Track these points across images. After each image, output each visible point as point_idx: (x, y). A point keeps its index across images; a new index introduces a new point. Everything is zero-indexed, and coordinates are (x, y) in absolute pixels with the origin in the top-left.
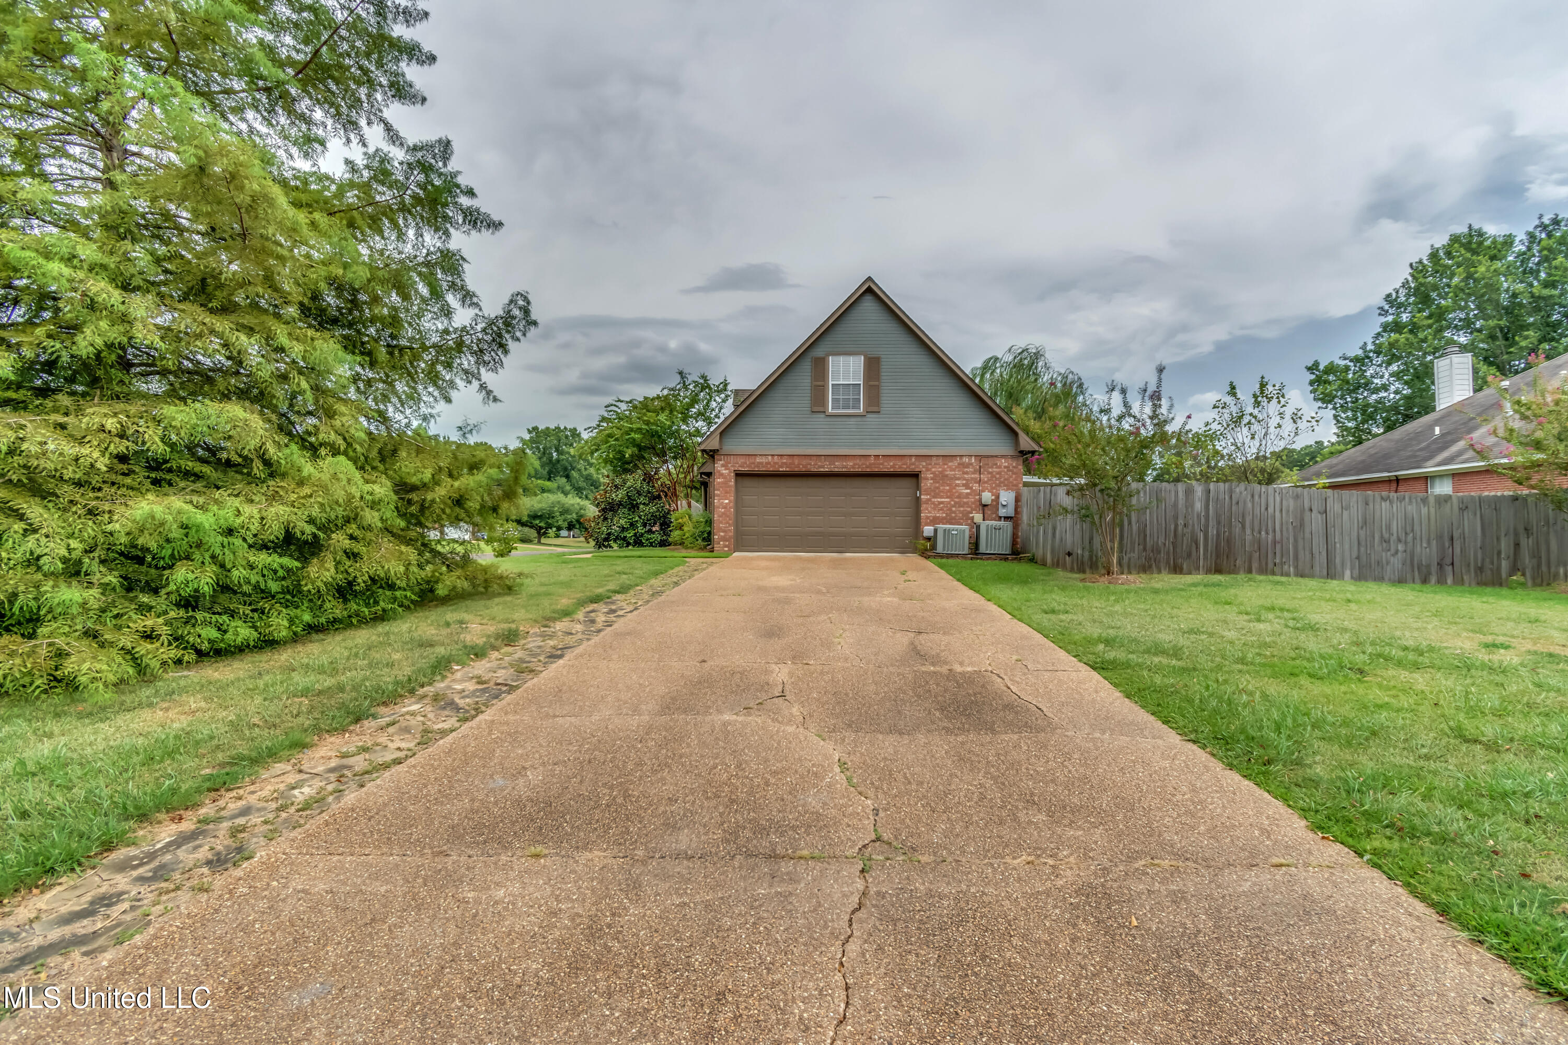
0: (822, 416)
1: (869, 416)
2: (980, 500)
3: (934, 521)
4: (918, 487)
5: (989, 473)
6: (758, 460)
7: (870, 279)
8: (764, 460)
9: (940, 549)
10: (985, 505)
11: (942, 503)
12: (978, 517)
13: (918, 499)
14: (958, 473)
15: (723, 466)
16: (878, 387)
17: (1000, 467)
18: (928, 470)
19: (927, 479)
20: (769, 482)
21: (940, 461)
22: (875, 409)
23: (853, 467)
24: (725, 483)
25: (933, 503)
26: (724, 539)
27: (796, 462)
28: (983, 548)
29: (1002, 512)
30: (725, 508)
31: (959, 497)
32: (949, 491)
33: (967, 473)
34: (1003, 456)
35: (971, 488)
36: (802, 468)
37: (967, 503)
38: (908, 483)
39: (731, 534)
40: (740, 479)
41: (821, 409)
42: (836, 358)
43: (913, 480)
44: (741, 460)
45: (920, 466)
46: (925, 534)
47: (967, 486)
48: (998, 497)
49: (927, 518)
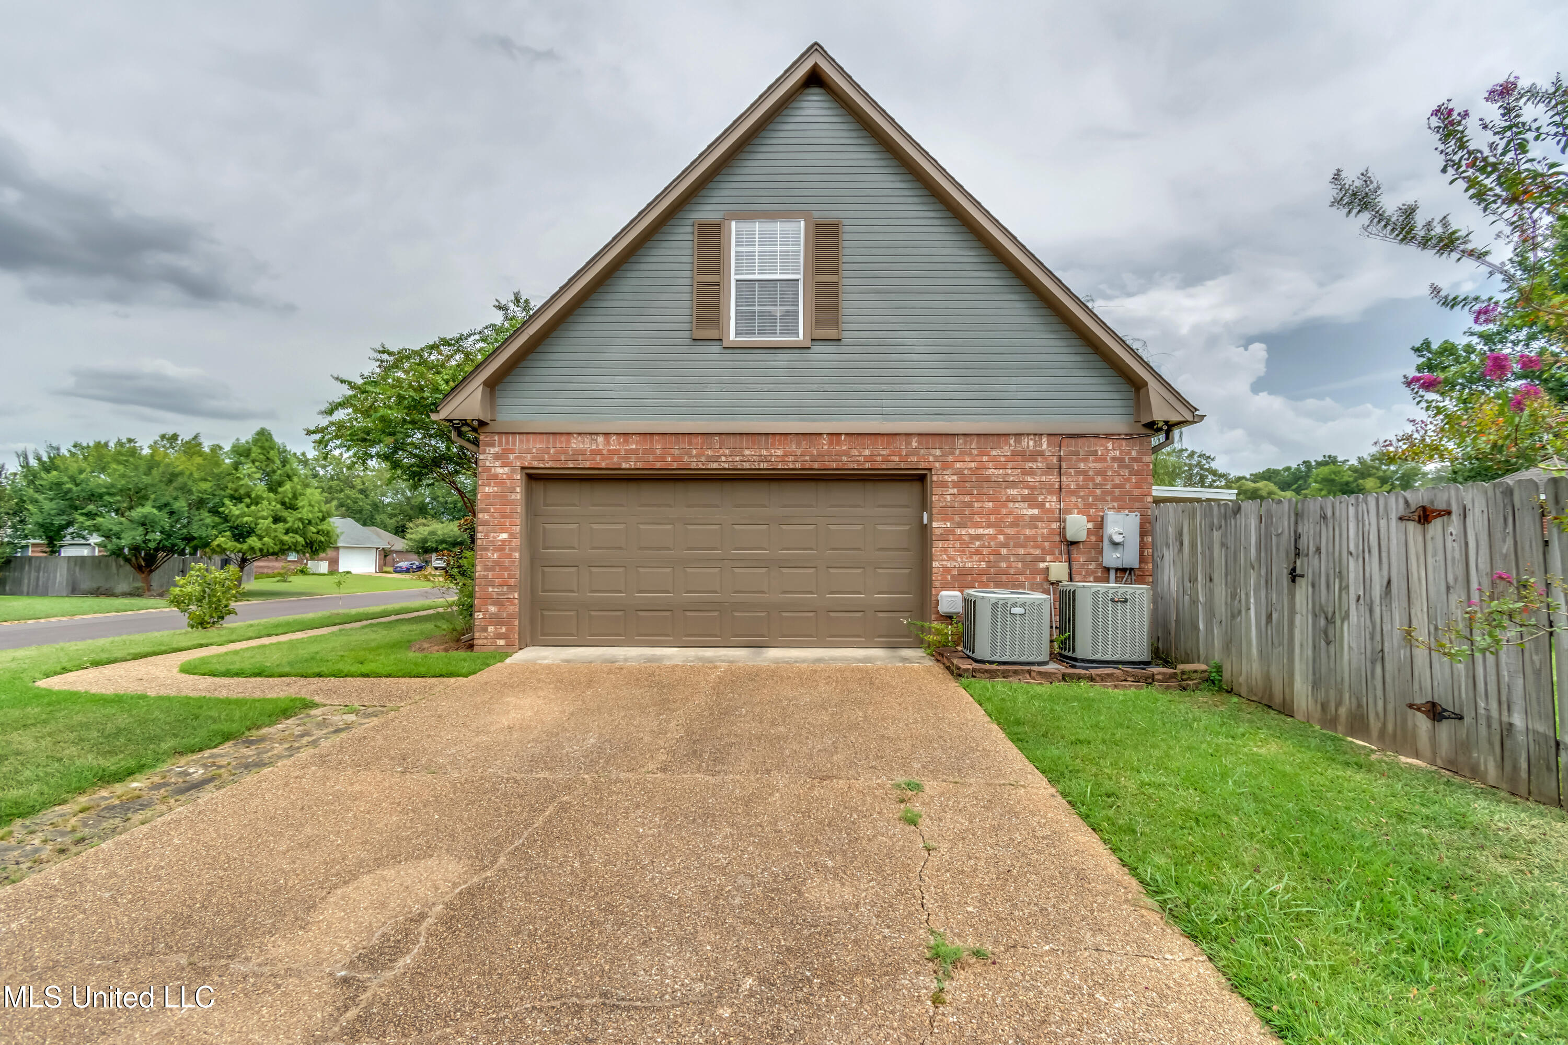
0: (716, 348)
1: (817, 348)
2: (1062, 531)
3: (962, 580)
4: (924, 504)
5: (1079, 472)
6: (575, 444)
7: (816, 48)
8: (586, 444)
9: (983, 649)
10: (1073, 543)
11: (979, 537)
12: (1058, 570)
13: (924, 532)
14: (1012, 473)
15: (497, 457)
16: (834, 288)
17: (1103, 459)
18: (946, 465)
19: (944, 485)
20: (602, 494)
21: (974, 446)
22: (832, 334)
23: (782, 459)
24: (502, 496)
25: (960, 539)
26: (497, 620)
27: (659, 448)
28: (1084, 649)
29: (1112, 558)
30: (500, 550)
31: (1015, 524)
32: (995, 511)
33: (1032, 473)
34: (1109, 436)
35: (1041, 506)
36: (670, 462)
37: (1033, 538)
38: (904, 494)
39: (514, 608)
40: (539, 487)
41: (713, 334)
42: (746, 226)
43: (916, 487)
44: (537, 445)
45: (930, 457)
46: (944, 608)
47: (1031, 501)
48: (1100, 525)
49: (947, 571)
